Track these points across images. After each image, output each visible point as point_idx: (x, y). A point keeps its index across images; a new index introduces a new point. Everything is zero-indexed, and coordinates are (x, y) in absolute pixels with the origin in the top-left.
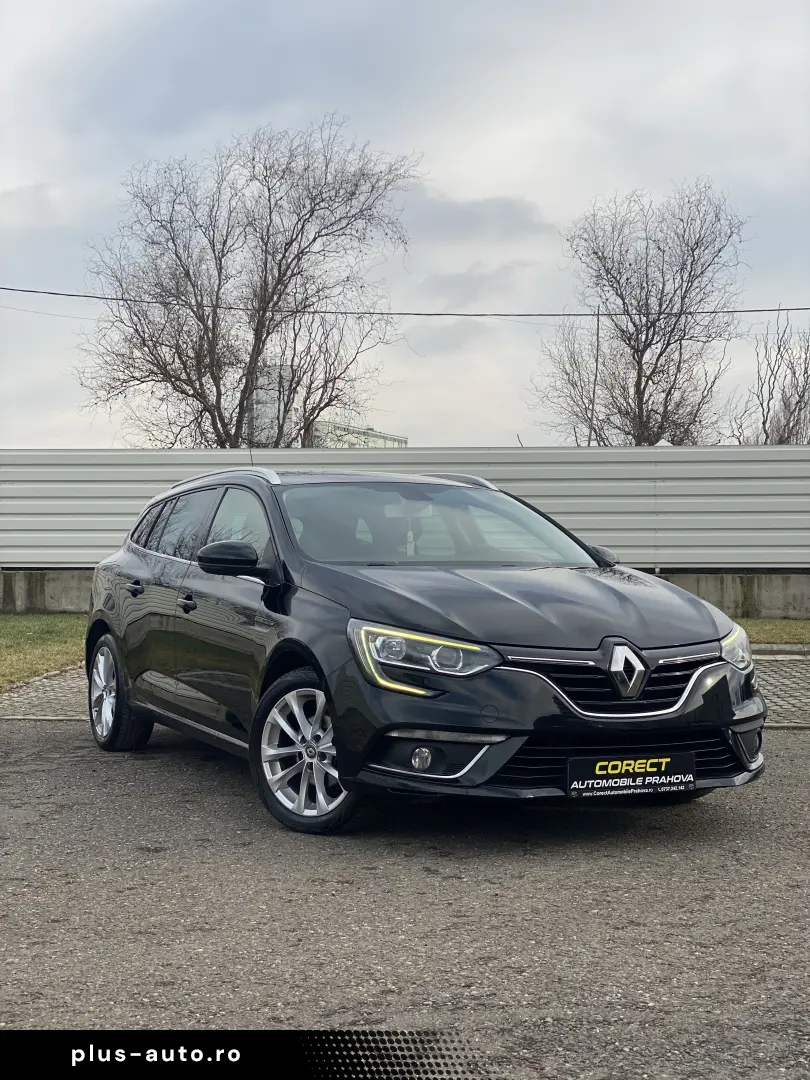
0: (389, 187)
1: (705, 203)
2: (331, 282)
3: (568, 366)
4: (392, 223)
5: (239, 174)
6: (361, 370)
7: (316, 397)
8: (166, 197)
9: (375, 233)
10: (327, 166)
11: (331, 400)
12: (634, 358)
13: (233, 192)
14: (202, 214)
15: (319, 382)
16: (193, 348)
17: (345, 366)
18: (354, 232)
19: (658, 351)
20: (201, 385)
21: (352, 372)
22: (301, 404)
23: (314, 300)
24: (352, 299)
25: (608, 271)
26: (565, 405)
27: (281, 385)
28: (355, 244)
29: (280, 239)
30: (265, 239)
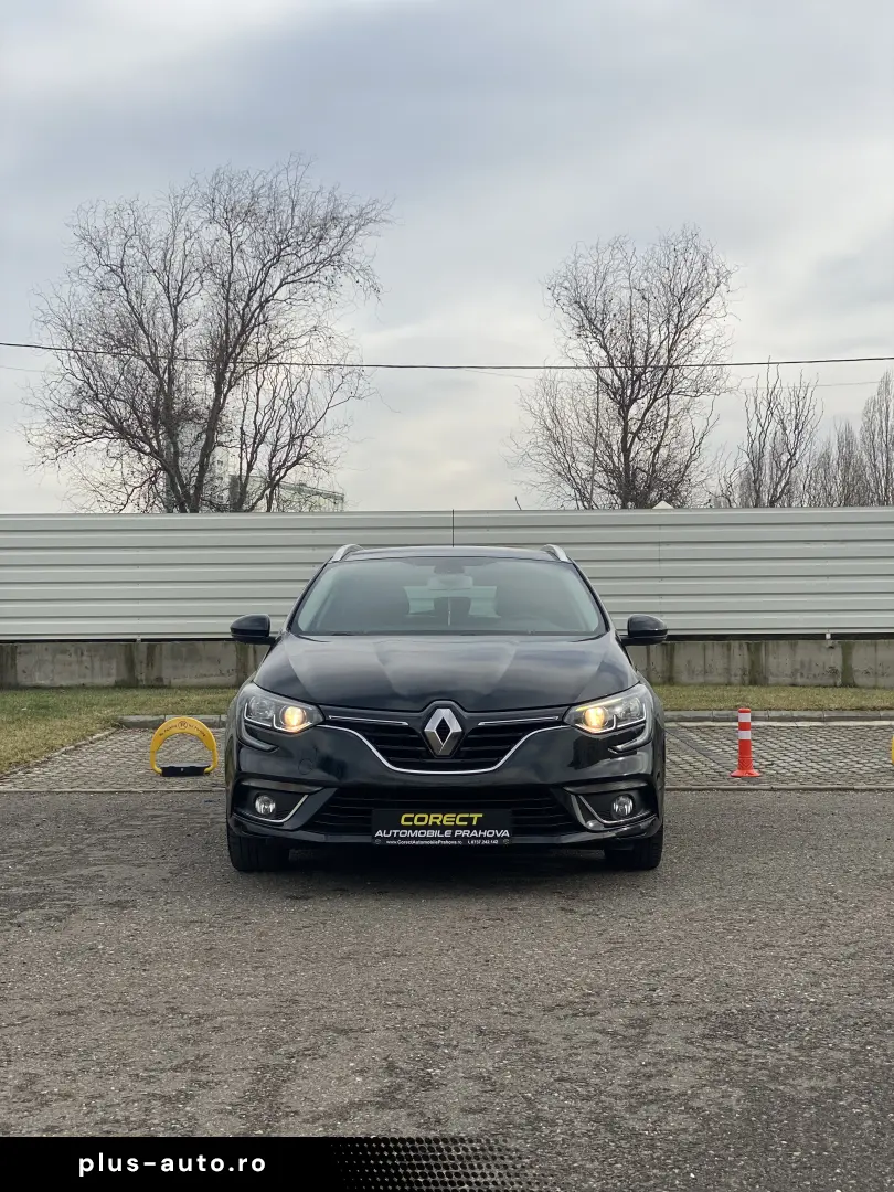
0: (360, 232)
1: (691, 251)
2: (297, 332)
3: (549, 421)
4: (364, 270)
5: (195, 217)
6: (329, 427)
7: (281, 455)
8: (116, 240)
9: (344, 279)
10: (293, 209)
11: (299, 458)
12: (619, 413)
13: (188, 233)
14: (156, 257)
15: (285, 439)
16: (149, 403)
17: (314, 422)
18: (323, 280)
19: (645, 406)
21: (319, 429)
22: (267, 462)
23: (278, 350)
24: (321, 352)
25: (591, 322)
26: (547, 463)
27: (243, 442)
28: (324, 291)
29: (243, 286)
30: (226, 286)
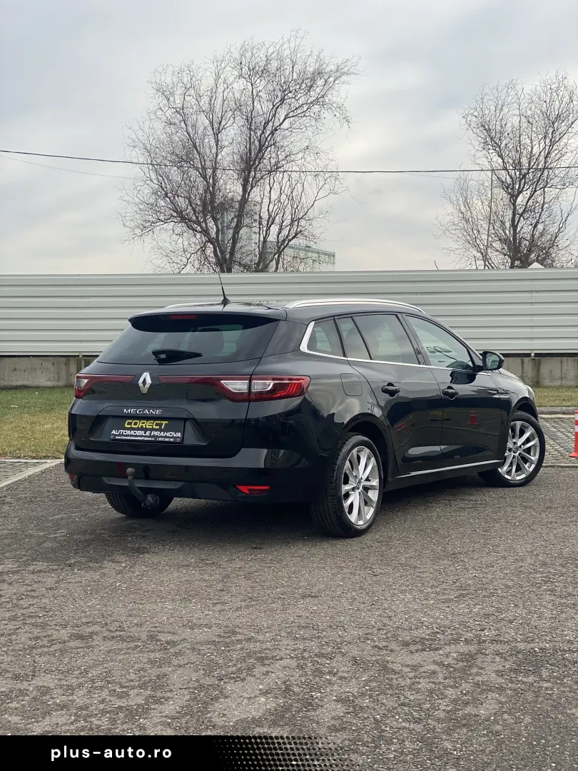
0: (336, 82)
1: (562, 89)
2: (295, 150)
3: (462, 208)
4: (340, 108)
5: (230, 74)
6: (316, 213)
7: (285, 232)
8: (179, 91)
9: (326, 114)
10: (293, 67)
11: (296, 234)
12: (510, 201)
13: (225, 86)
14: (204, 102)
15: (287, 222)
16: (200, 199)
17: (306, 210)
18: (312, 115)
19: (528, 196)
20: (206, 224)
21: (310, 214)
22: (276, 237)
23: (284, 163)
24: (311, 163)
25: (492, 138)
26: (460, 235)
27: (260, 224)
28: (313, 123)
29: (260, 120)
30: (249, 120)
